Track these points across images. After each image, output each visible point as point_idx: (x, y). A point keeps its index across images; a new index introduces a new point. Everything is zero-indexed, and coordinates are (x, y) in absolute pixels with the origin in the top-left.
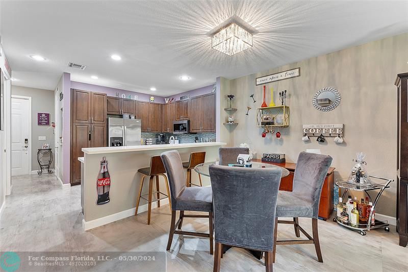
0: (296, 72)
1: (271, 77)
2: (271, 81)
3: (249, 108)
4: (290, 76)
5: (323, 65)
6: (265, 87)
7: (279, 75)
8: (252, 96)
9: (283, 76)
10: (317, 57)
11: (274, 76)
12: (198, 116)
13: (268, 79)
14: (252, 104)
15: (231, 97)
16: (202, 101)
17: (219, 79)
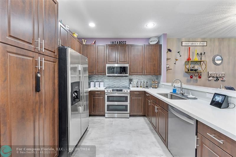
0: (205, 44)
1: (192, 43)
2: (191, 45)
3: (176, 60)
4: (202, 45)
5: (217, 43)
7: (196, 43)
8: (179, 52)
9: (198, 44)
10: (214, 39)
11: (193, 43)
12: (140, 62)
13: (190, 44)
14: (178, 58)
15: (169, 50)
16: (144, 49)
17: (165, 35)
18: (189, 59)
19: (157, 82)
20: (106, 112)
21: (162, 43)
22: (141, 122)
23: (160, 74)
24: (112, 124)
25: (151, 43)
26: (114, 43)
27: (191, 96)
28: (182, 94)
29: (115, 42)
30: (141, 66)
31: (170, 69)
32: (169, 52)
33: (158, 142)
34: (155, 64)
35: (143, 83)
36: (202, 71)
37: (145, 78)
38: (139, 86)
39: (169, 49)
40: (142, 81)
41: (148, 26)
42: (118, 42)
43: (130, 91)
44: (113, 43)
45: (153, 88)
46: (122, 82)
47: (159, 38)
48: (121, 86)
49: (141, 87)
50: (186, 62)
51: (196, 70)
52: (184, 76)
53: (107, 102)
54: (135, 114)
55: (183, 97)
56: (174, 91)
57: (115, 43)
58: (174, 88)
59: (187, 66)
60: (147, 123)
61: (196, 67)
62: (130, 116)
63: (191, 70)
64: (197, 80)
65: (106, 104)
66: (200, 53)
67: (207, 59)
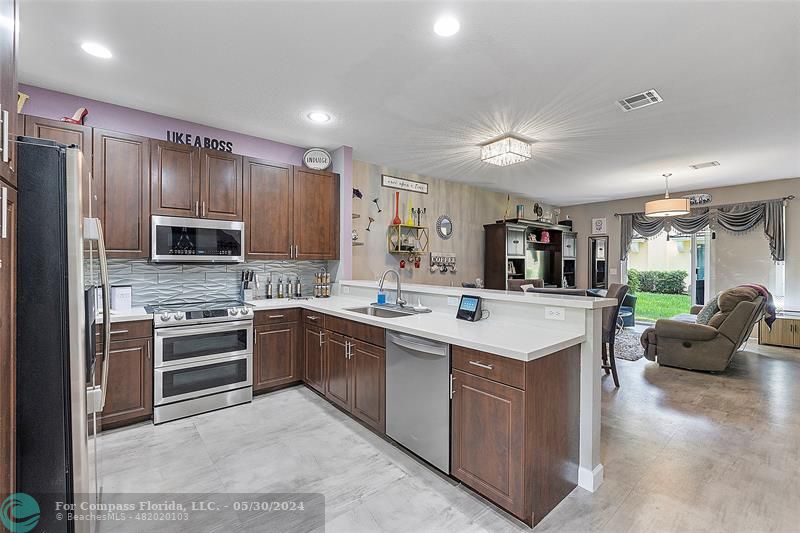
0: (425, 188)
1: (401, 181)
3: (371, 220)
4: (419, 190)
5: (443, 191)
6: (398, 193)
7: (409, 183)
8: (375, 201)
9: (412, 186)
10: (440, 180)
11: (404, 182)
12: (280, 217)
13: (398, 183)
14: (375, 215)
15: (357, 193)
16: (291, 180)
17: (348, 150)
18: (396, 222)
19: (328, 281)
20: (159, 399)
21: (341, 169)
22: (294, 402)
23: (337, 257)
24: (197, 435)
25: (311, 165)
26: (184, 139)
27: (420, 307)
28: (401, 304)
29: (188, 136)
30: (284, 232)
31: (361, 244)
32: (356, 198)
33: (358, 433)
34: (322, 228)
35: (285, 282)
36: (420, 251)
37: (292, 269)
38: (274, 294)
39: (357, 191)
40: (284, 278)
41: (312, 116)
42: (198, 138)
43: (255, 312)
44: (179, 138)
45: (317, 297)
46: (214, 284)
47: (332, 153)
48: (208, 296)
49: (279, 297)
50: (390, 227)
51: (410, 249)
52: (387, 263)
53: (162, 364)
54: (272, 383)
55: (403, 310)
56: (381, 299)
57: (187, 140)
58: (381, 293)
59: (394, 239)
60: (312, 400)
61: (411, 241)
62: (256, 394)
63: (403, 248)
64: (411, 271)
65: (159, 373)
66: (416, 209)
67: (429, 222)
